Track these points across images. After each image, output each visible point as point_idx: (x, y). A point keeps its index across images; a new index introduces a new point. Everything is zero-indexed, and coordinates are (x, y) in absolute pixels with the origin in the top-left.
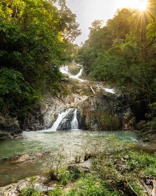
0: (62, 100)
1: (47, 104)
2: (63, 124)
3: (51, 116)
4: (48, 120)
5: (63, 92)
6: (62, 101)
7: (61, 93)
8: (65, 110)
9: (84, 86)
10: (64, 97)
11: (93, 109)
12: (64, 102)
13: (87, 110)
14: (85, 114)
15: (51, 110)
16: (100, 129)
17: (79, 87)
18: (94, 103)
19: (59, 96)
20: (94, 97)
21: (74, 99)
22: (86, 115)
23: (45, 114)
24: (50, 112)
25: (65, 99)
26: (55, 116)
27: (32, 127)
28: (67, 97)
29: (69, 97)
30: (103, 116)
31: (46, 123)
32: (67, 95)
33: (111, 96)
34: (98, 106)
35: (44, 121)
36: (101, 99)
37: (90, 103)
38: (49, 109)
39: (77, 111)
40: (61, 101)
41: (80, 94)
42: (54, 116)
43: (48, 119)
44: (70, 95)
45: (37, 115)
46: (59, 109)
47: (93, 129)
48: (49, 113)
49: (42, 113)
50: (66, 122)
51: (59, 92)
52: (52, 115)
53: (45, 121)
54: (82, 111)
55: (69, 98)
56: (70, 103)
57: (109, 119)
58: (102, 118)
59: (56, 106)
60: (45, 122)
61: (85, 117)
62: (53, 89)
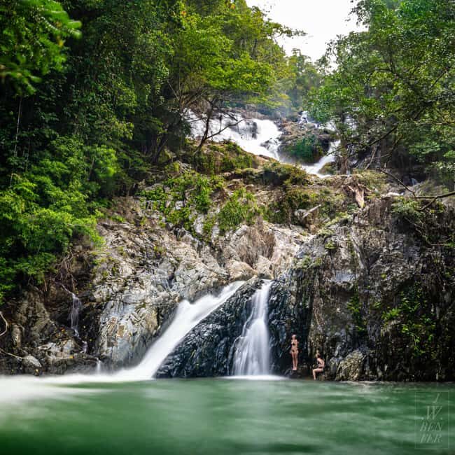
0: (210, 244)
1: (133, 256)
2: (195, 347)
3: (138, 309)
4: (122, 328)
5: (218, 211)
6: (213, 248)
7: (211, 214)
8: (216, 289)
9: (327, 193)
10: (222, 233)
11: (346, 278)
12: (221, 251)
13: (317, 284)
14: (308, 304)
15: (142, 284)
16: (380, 374)
17: (306, 197)
18: (351, 249)
19: (199, 230)
20: (352, 223)
21: (274, 244)
22: (311, 308)
23: (112, 303)
24: (137, 294)
25: (228, 241)
26: (158, 310)
27: (31, 359)
28: (234, 231)
29: (245, 232)
30: (395, 312)
31: (110, 344)
32: (236, 224)
33: (440, 215)
34: (374, 262)
35: (99, 334)
36: (387, 230)
37: (333, 251)
38: (137, 280)
39: (272, 292)
40: (208, 248)
41: (312, 227)
42: (154, 314)
43: (123, 322)
44: (249, 225)
45: (70, 304)
46: (188, 281)
47: (342, 374)
48: (133, 298)
49: (97, 296)
50: (210, 339)
51: (204, 209)
52: (144, 306)
53: (104, 332)
54: (294, 288)
55: (245, 238)
56: (251, 261)
57: (428, 324)
58: (391, 319)
59: (175, 266)
60: (104, 340)
61: (305, 316)
62: (176, 199)
